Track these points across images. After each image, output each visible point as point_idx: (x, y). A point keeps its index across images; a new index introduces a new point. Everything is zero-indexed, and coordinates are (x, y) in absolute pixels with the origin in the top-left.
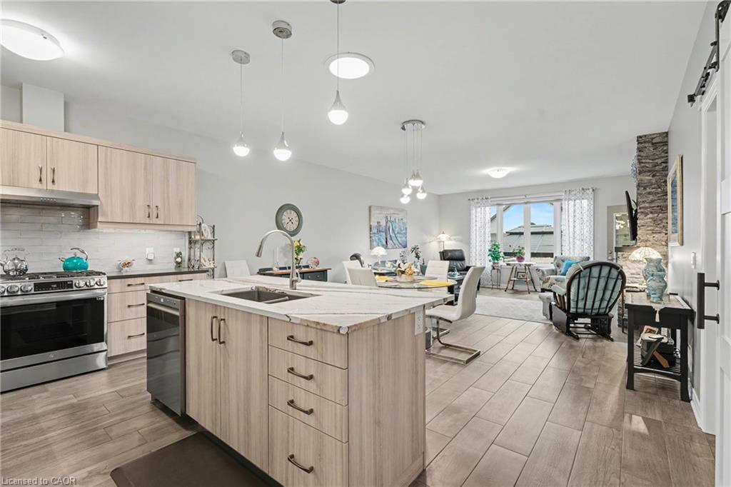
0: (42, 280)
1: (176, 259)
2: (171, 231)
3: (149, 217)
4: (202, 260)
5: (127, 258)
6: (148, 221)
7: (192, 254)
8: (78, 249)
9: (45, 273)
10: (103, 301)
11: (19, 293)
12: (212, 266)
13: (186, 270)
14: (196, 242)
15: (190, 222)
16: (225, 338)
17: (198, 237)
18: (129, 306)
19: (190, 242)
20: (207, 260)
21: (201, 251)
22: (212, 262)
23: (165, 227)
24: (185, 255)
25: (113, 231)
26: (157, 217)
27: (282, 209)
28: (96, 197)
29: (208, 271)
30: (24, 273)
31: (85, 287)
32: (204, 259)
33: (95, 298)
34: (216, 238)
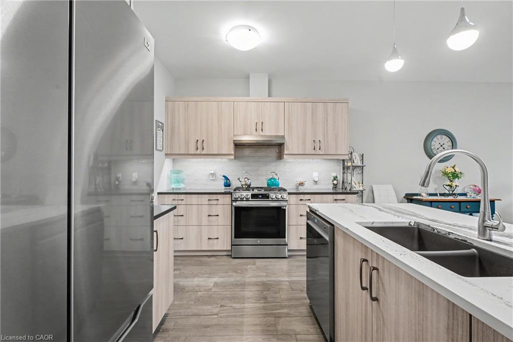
0: (256, 192)
1: (333, 181)
2: (330, 159)
3: (314, 149)
4: (353, 183)
5: (300, 180)
6: (313, 152)
7: (345, 178)
8: (274, 173)
9: (258, 188)
10: (285, 209)
11: (245, 199)
12: (361, 189)
13: (341, 191)
14: (348, 168)
15: (343, 151)
16: (378, 293)
17: (349, 164)
18: (301, 215)
19: (344, 168)
20: (357, 183)
21: (352, 175)
22: (361, 185)
23: (326, 156)
24: (340, 178)
25: (294, 161)
26: (320, 149)
27: (430, 136)
28: (283, 137)
29: (358, 193)
30: (249, 187)
31: (281, 199)
32: (354, 182)
33: (281, 207)
34: (364, 164)
